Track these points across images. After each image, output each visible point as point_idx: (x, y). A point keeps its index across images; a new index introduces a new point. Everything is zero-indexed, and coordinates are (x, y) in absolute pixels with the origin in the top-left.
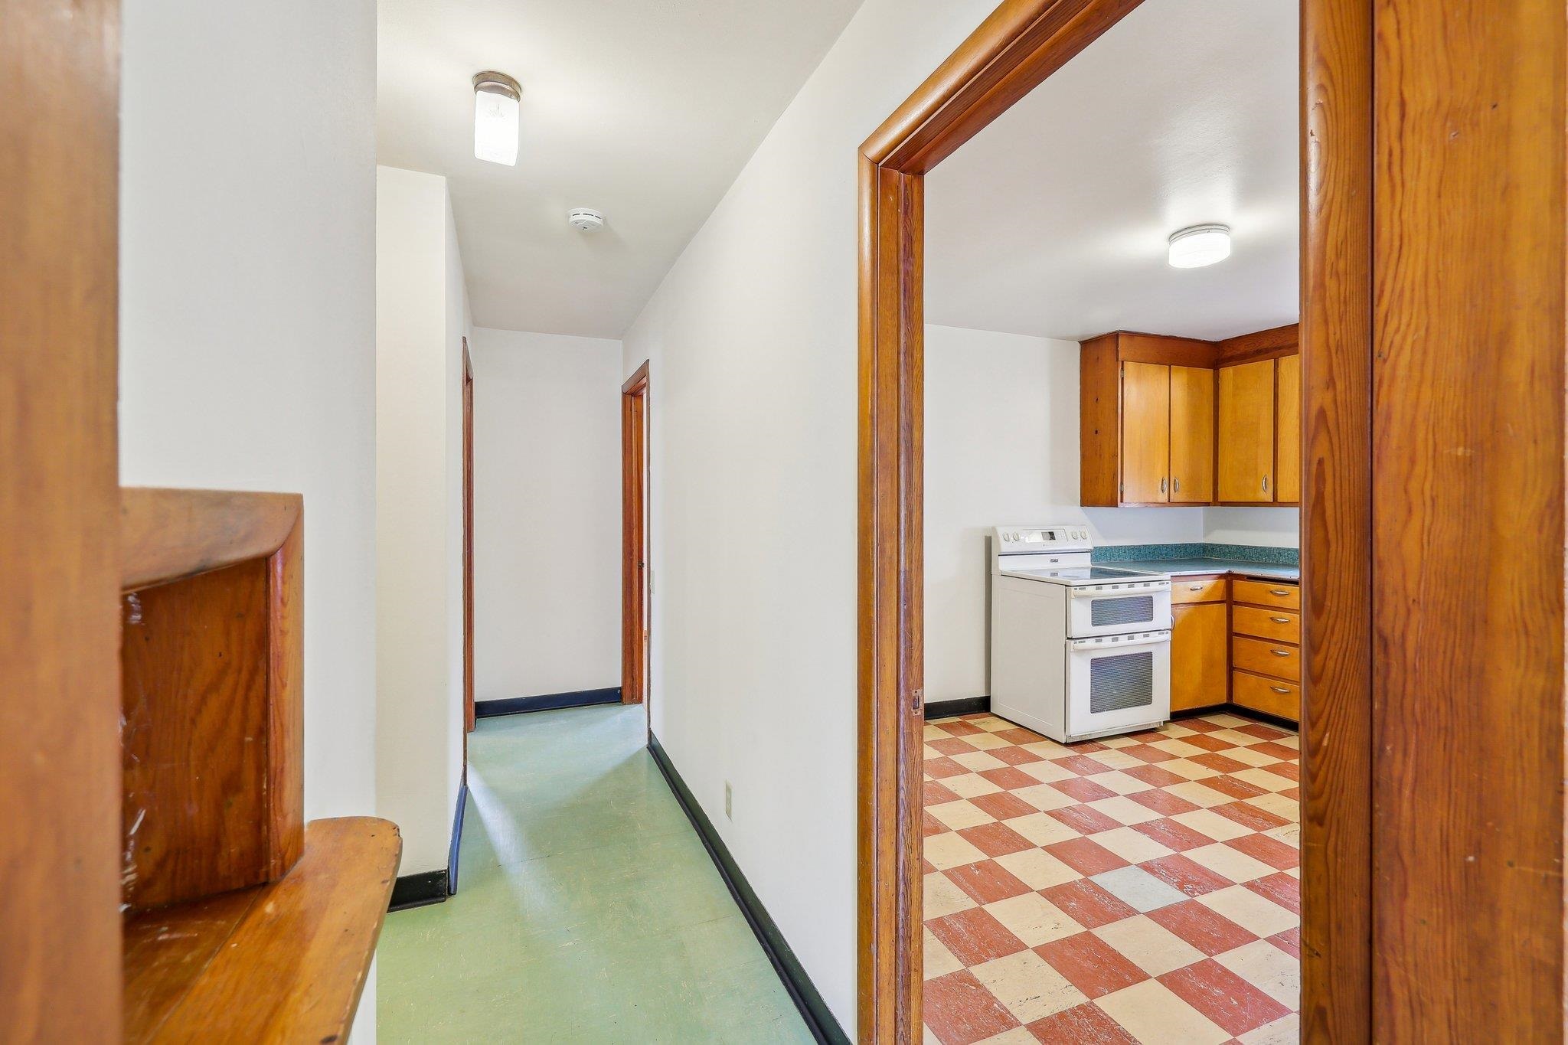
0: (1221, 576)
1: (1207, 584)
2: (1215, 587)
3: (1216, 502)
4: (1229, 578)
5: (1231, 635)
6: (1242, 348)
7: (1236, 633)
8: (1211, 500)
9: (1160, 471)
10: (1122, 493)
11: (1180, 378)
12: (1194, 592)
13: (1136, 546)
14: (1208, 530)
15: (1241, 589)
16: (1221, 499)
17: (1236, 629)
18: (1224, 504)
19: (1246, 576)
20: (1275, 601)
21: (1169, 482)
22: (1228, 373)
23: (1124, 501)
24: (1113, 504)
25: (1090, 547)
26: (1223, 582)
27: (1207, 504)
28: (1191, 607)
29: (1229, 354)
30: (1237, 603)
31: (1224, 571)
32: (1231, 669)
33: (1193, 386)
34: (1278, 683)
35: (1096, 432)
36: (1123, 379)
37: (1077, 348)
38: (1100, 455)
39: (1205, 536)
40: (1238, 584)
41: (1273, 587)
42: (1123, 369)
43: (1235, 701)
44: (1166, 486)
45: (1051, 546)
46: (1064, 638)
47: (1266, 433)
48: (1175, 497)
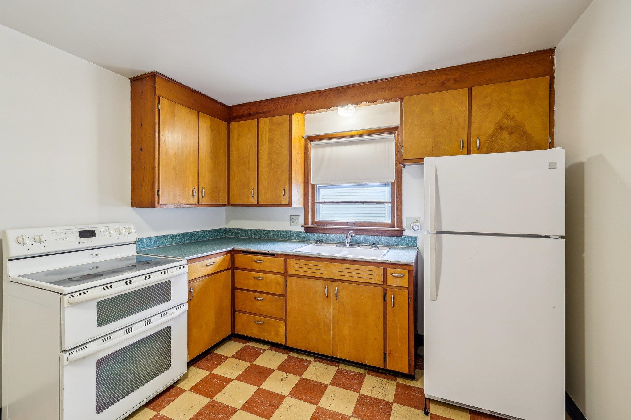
0: (228, 252)
1: (219, 259)
2: (224, 260)
3: (229, 204)
4: (233, 253)
5: (234, 289)
6: (241, 112)
7: (236, 288)
8: (226, 203)
9: (191, 182)
10: (159, 197)
11: (206, 123)
12: (209, 267)
13: (181, 234)
14: (228, 221)
15: (240, 259)
16: (232, 202)
17: (236, 286)
18: (233, 205)
19: (241, 251)
20: (256, 266)
21: (198, 191)
22: (235, 125)
23: (161, 202)
24: (152, 205)
25: (135, 239)
26: (229, 256)
27: (224, 205)
28: (206, 278)
29: (235, 114)
30: (237, 269)
31: (229, 249)
32: (234, 311)
33: (214, 130)
34: (258, 318)
35: (141, 150)
36: (159, 110)
37: (129, 83)
38: (144, 167)
39: (227, 223)
40: (238, 257)
41: (255, 257)
42: (159, 102)
43: (236, 332)
44: (195, 193)
45: (88, 242)
46: (59, 351)
47: (253, 164)
48: (203, 201)
